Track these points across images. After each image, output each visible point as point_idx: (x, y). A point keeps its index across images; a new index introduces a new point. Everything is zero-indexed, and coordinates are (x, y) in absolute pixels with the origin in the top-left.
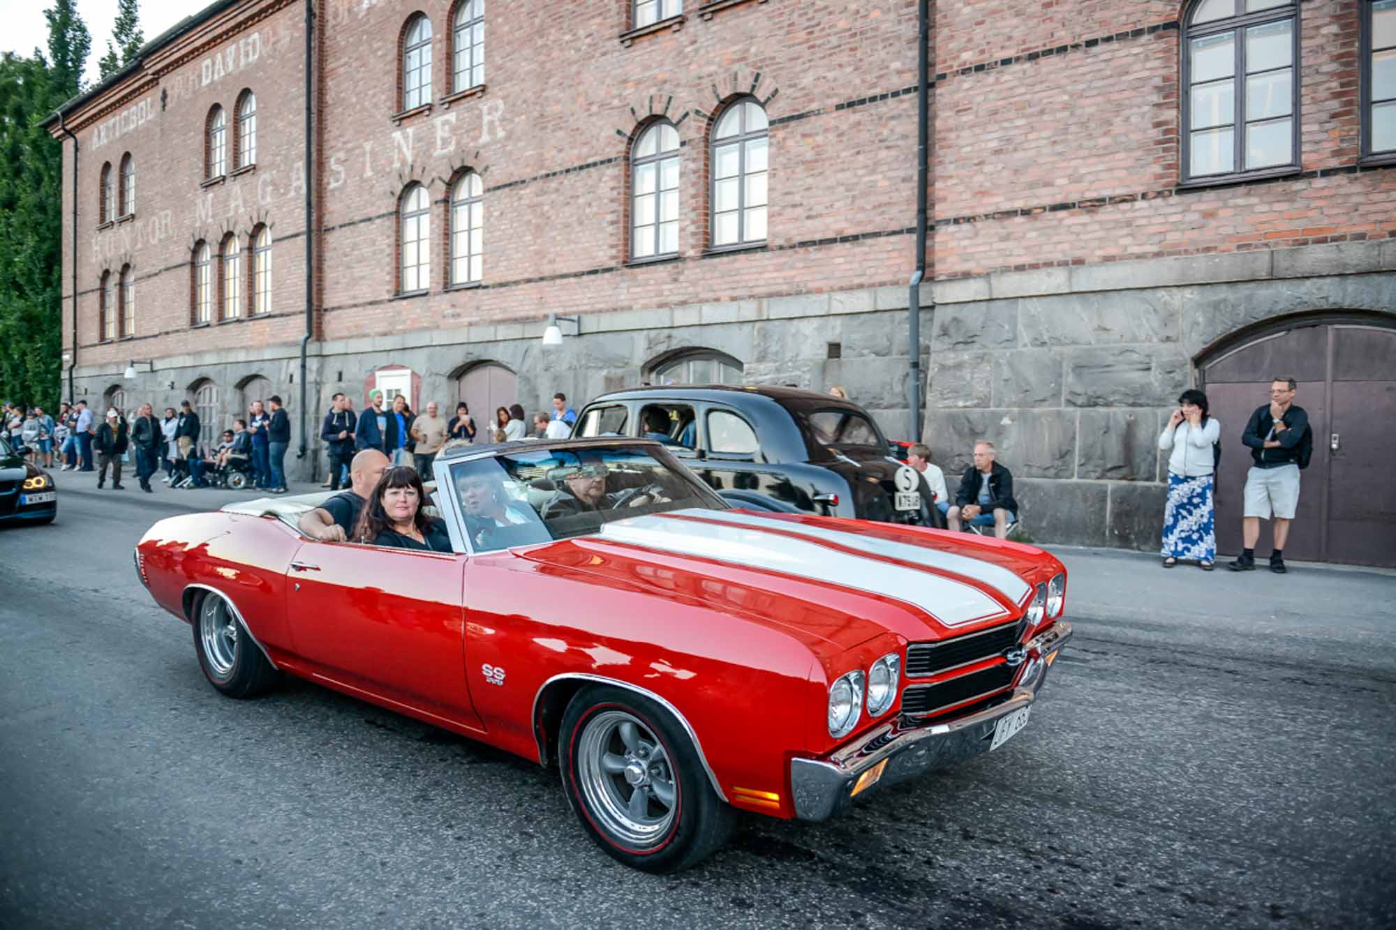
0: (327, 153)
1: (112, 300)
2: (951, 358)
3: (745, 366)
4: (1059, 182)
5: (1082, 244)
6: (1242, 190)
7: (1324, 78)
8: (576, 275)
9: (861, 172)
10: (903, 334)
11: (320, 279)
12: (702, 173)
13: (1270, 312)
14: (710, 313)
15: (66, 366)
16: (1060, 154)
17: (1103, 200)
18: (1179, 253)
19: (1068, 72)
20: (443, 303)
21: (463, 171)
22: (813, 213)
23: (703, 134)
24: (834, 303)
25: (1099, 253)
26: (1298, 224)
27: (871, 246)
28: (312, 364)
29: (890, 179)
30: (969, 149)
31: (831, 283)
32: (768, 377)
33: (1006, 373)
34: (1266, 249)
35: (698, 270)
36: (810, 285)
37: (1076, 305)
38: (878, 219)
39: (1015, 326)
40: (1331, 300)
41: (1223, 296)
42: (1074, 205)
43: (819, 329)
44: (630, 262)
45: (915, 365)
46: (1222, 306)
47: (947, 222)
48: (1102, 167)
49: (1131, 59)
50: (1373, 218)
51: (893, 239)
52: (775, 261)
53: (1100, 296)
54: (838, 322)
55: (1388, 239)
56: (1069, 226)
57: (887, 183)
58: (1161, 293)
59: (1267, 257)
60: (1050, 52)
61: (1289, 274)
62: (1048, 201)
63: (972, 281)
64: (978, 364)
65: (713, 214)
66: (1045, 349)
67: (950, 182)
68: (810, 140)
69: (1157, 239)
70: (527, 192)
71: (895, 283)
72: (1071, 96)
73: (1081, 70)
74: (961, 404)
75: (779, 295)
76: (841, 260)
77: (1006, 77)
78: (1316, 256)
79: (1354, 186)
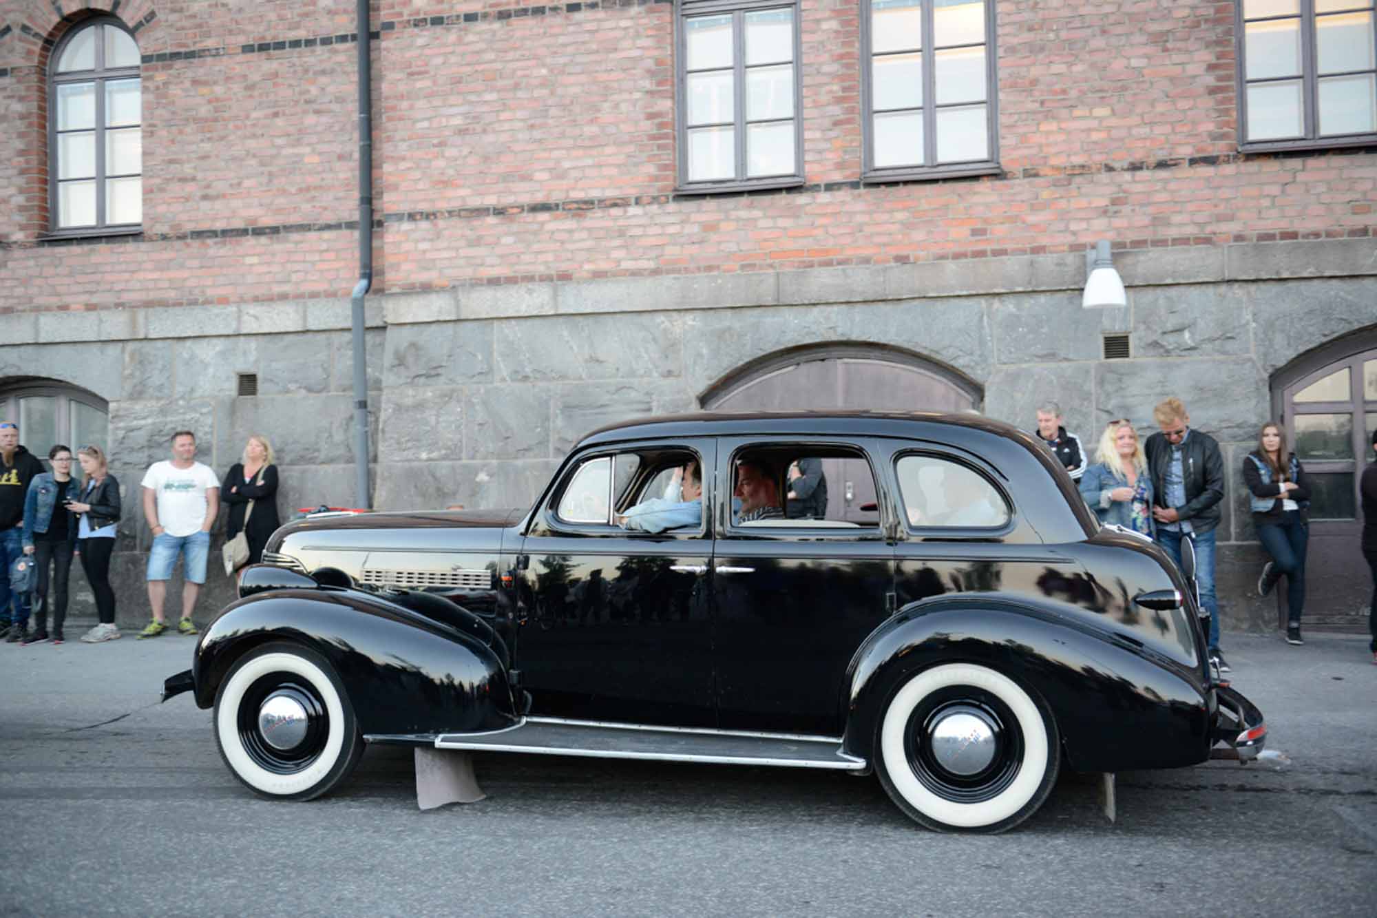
2: (409, 396)
3: (112, 406)
4: (539, 176)
5: (569, 255)
6: (744, 200)
7: (826, 79)
9: (279, 141)
10: (345, 362)
12: (35, 120)
13: (778, 343)
14: (52, 327)
16: (540, 141)
17: (592, 203)
18: (679, 271)
19: (545, 41)
22: (210, 192)
23: (36, 60)
24: (245, 318)
25: (587, 267)
26: (803, 244)
27: (297, 243)
29: (320, 154)
30: (426, 124)
31: (241, 290)
32: (149, 421)
33: (481, 416)
34: (771, 271)
35: (31, 263)
36: (210, 292)
37: (563, 330)
38: (306, 207)
39: (491, 354)
40: (840, 330)
41: (727, 324)
42: (557, 205)
43: (223, 354)
45: (363, 405)
46: (727, 335)
47: (399, 217)
48: (589, 161)
49: (619, 34)
50: (877, 239)
51: (327, 235)
52: (156, 256)
53: (591, 320)
54: (253, 344)
55: (893, 264)
56: (553, 233)
57: (316, 159)
58: (661, 318)
59: (772, 281)
60: (524, 12)
61: (797, 300)
62: (526, 199)
63: (433, 297)
64: (446, 403)
65: (55, 182)
66: (529, 384)
67: (403, 165)
68: (204, 90)
69: (653, 254)
71: (332, 295)
72: (551, 71)
73: (561, 40)
74: (424, 456)
75: (164, 304)
76: (255, 260)
77: (471, 38)
78: (822, 281)
79: (858, 204)
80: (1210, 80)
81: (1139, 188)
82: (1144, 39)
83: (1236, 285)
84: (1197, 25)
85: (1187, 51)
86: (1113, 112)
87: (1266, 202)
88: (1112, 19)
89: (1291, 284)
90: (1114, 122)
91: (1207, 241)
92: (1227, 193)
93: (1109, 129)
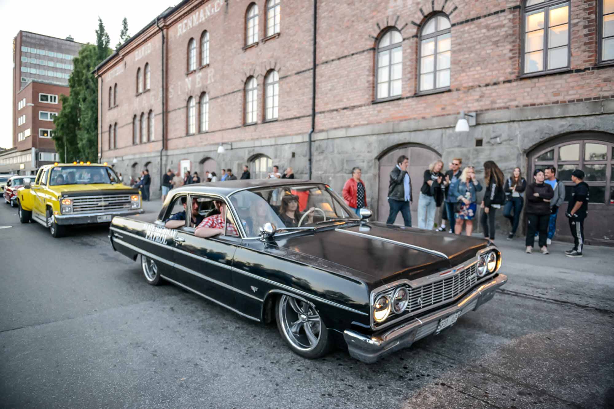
0: (169, 85)
1: (112, 135)
2: (318, 158)
4: (345, 100)
5: (350, 121)
6: (387, 103)
8: (232, 129)
9: (300, 96)
10: (308, 150)
11: (167, 129)
13: (393, 143)
14: (264, 142)
15: (99, 158)
16: (345, 91)
17: (355, 106)
18: (372, 124)
19: (347, 64)
20: (198, 137)
21: (203, 93)
22: (289, 109)
23: (263, 82)
24: (293, 139)
25: (353, 124)
26: (400, 115)
28: (164, 158)
30: (324, 89)
31: (293, 132)
33: (331, 163)
34: (392, 123)
35: (261, 128)
36: (288, 133)
37: (348, 140)
38: (304, 111)
39: (334, 147)
40: (408, 139)
41: (382, 138)
42: (348, 108)
43: (290, 148)
44: (245, 124)
45: (310, 160)
46: (382, 141)
47: (318, 113)
48: (354, 95)
49: (362, 60)
50: (418, 112)
51: (307, 118)
52: (280, 125)
53: (354, 138)
54: (295, 145)
55: (421, 119)
56: (347, 115)
57: (306, 99)
58: (368, 137)
59: (392, 125)
61: (398, 131)
62: (342, 107)
63: (324, 133)
64: (324, 160)
66: (341, 155)
68: (288, 85)
69: (367, 120)
70: (219, 100)
71: (307, 133)
72: (348, 72)
73: (350, 63)
75: (280, 136)
76: (295, 125)
77: (333, 66)
78: (404, 125)
79: (413, 102)
80: (510, 55)
81: (488, 92)
82: (491, 43)
83: (515, 123)
84: (507, 37)
85: (504, 46)
86: (482, 69)
87: (526, 94)
88: (482, 38)
89: (533, 121)
90: (482, 71)
91: (508, 108)
92: (513, 92)
93: (480, 74)
